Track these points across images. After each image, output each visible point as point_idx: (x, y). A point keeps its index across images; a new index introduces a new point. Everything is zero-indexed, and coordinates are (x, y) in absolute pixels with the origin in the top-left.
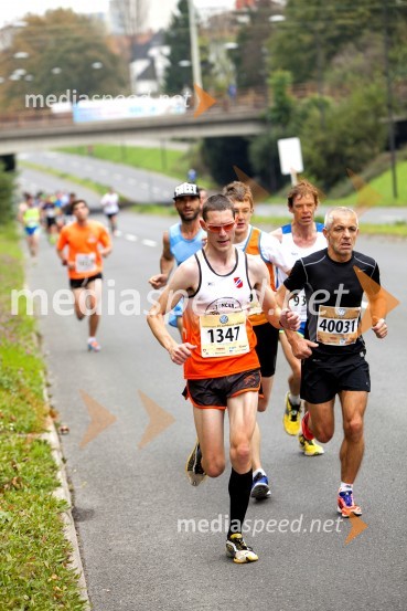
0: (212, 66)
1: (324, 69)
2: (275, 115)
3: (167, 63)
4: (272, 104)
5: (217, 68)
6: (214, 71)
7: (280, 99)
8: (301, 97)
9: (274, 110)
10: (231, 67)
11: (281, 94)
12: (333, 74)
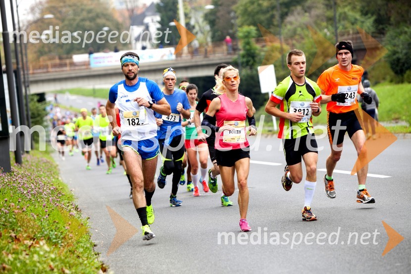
0: (194, 27)
1: (279, 26)
2: (245, 60)
3: (159, 26)
4: (242, 52)
5: (197, 28)
6: (195, 31)
7: (248, 47)
8: (263, 46)
9: (243, 56)
10: (207, 28)
11: (248, 43)
12: (287, 29)
